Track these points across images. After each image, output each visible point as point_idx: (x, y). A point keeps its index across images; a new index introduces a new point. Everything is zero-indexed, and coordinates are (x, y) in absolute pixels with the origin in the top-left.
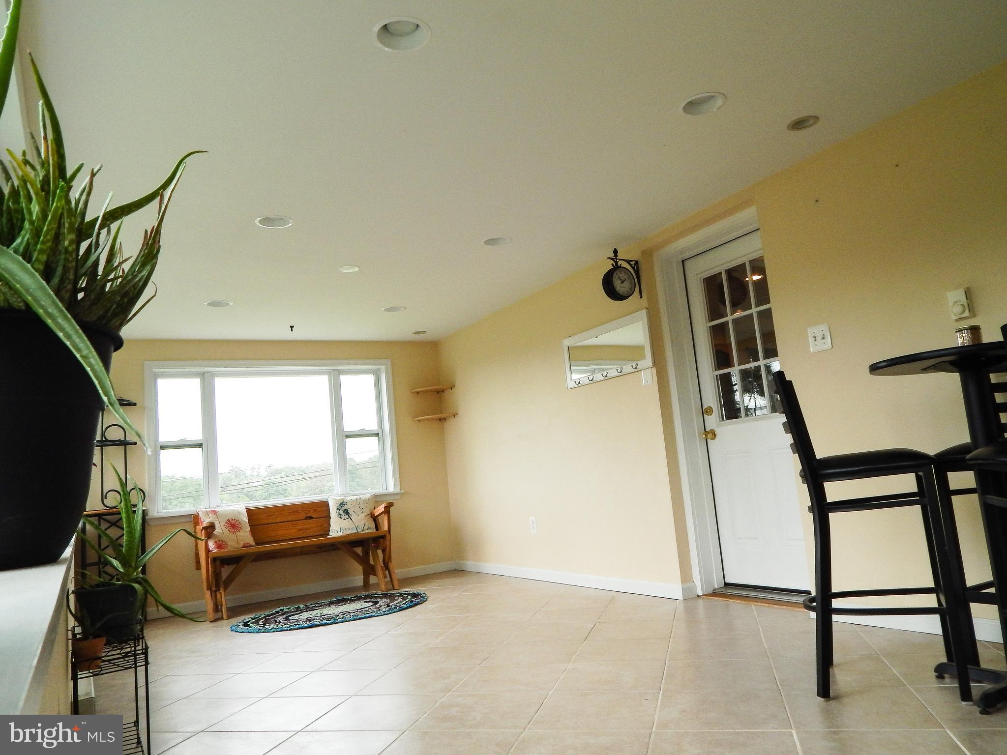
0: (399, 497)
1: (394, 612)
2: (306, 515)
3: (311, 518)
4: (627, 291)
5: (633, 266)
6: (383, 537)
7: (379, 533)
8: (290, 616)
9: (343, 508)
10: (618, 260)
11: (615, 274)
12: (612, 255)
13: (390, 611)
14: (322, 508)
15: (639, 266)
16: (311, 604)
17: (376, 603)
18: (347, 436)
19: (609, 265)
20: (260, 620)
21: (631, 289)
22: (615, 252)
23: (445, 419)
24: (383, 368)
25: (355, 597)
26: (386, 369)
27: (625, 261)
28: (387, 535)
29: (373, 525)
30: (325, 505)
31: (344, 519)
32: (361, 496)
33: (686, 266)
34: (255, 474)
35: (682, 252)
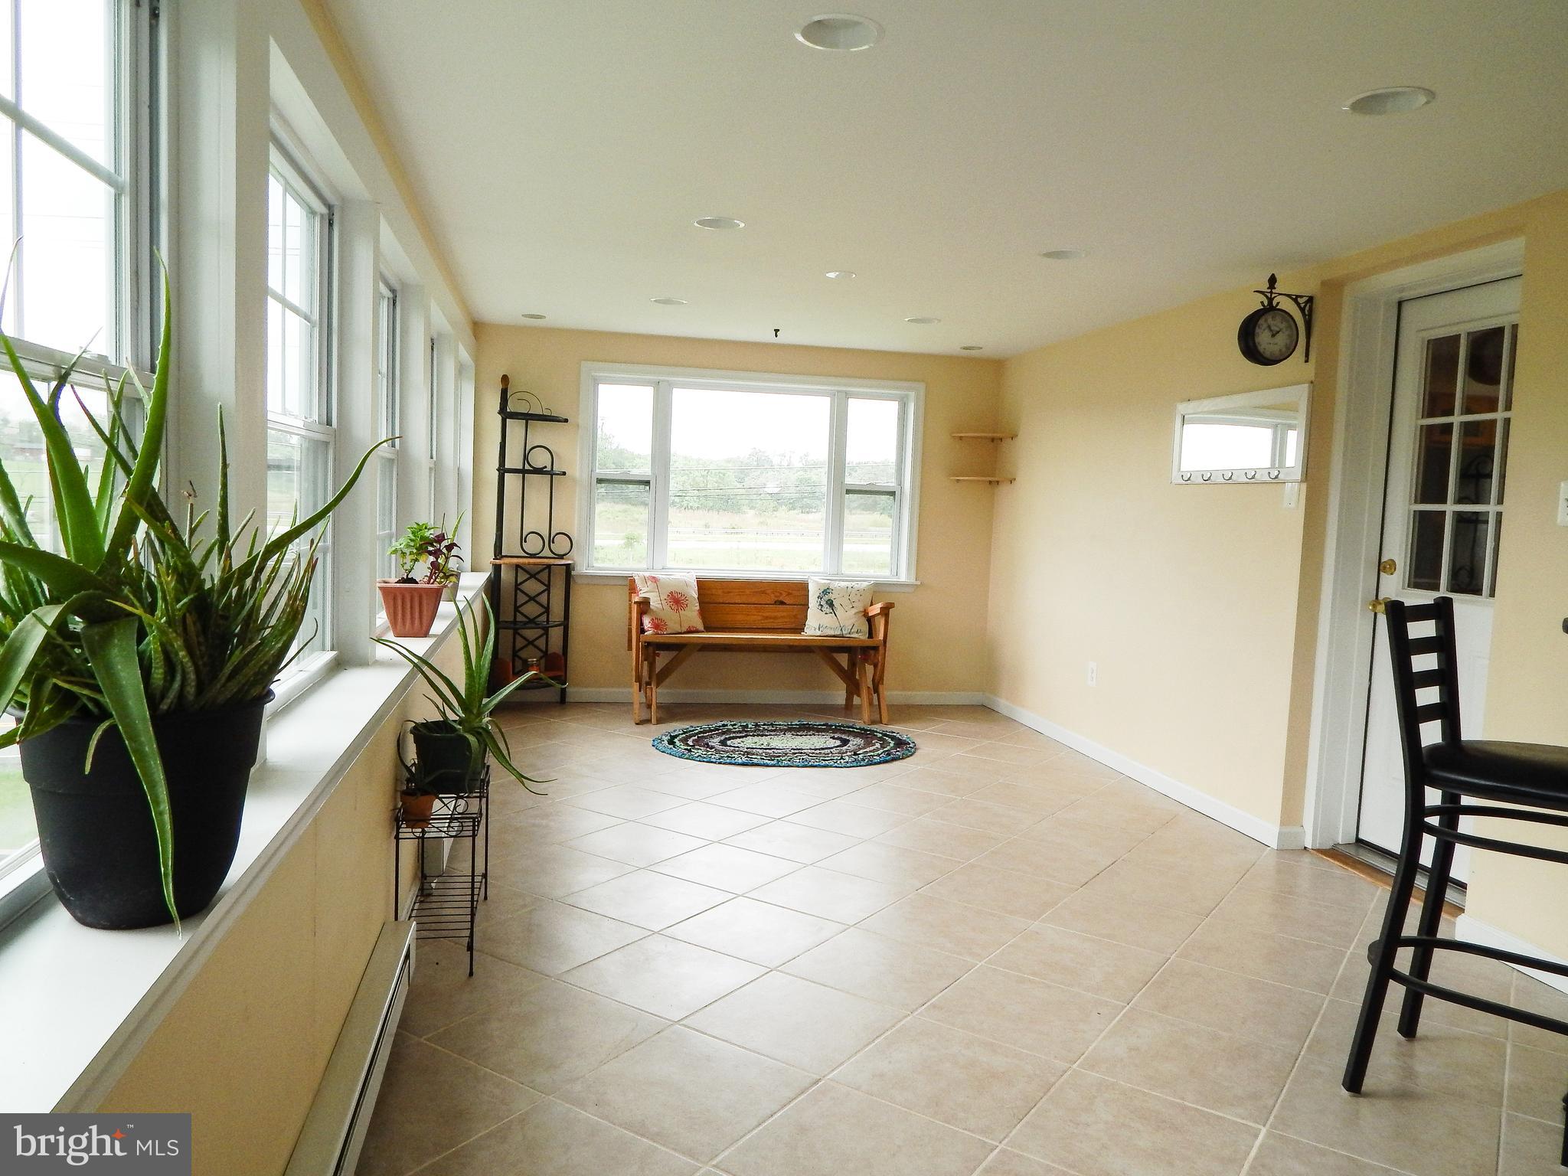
0: (911, 590)
1: (860, 766)
2: (776, 599)
3: (782, 603)
4: (1280, 350)
5: (1302, 305)
6: (875, 648)
7: (871, 643)
8: (730, 739)
9: (826, 597)
10: (1273, 295)
11: (1261, 321)
12: (1265, 287)
13: (855, 764)
14: (799, 590)
15: (1314, 306)
16: (764, 725)
17: (845, 742)
18: (848, 492)
19: (1256, 303)
20: (690, 737)
21: (1288, 348)
22: (1272, 281)
23: (998, 482)
24: (912, 394)
25: (822, 725)
26: (917, 399)
27: (1289, 296)
28: (880, 648)
29: (866, 628)
30: (801, 588)
31: (826, 613)
32: (853, 583)
33: (1404, 313)
34: (785, 463)
35: (1402, 290)
